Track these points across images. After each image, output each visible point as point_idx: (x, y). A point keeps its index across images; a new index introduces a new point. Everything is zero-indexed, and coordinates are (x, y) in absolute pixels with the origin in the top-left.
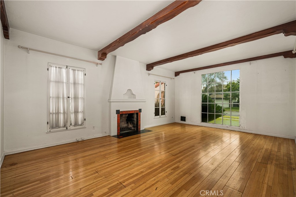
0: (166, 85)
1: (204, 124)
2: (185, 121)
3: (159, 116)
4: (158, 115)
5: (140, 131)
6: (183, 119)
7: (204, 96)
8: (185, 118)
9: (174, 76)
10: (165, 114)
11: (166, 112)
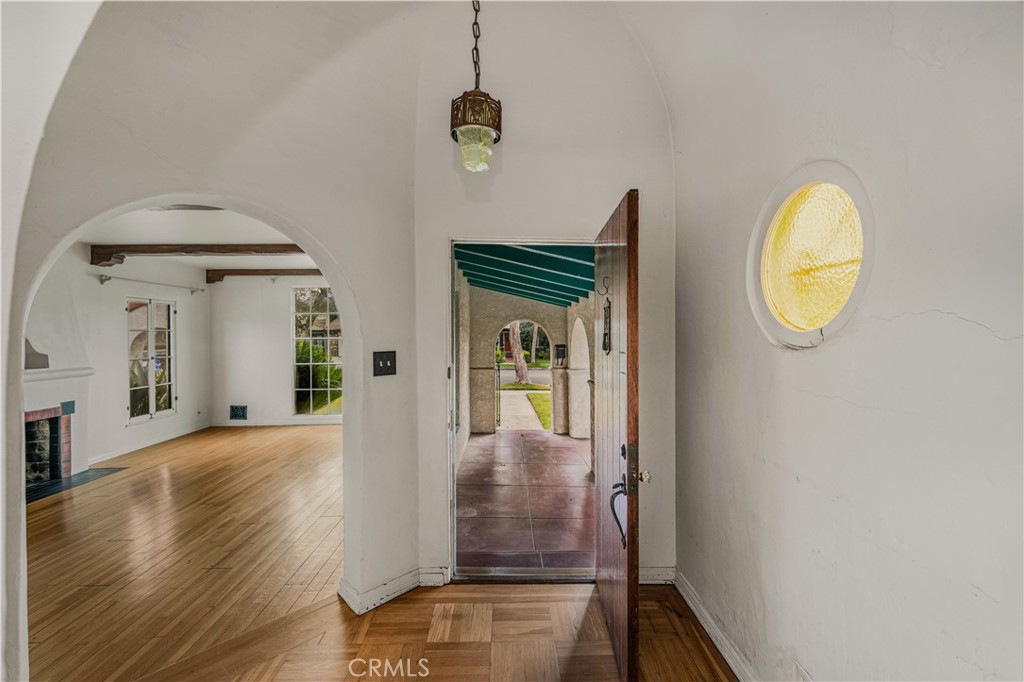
0: (175, 312)
1: (303, 418)
2: (244, 416)
3: (147, 416)
4: (145, 410)
5: (70, 477)
6: (238, 412)
7: (301, 345)
8: (244, 409)
9: (203, 284)
10: (173, 405)
11: (176, 398)
